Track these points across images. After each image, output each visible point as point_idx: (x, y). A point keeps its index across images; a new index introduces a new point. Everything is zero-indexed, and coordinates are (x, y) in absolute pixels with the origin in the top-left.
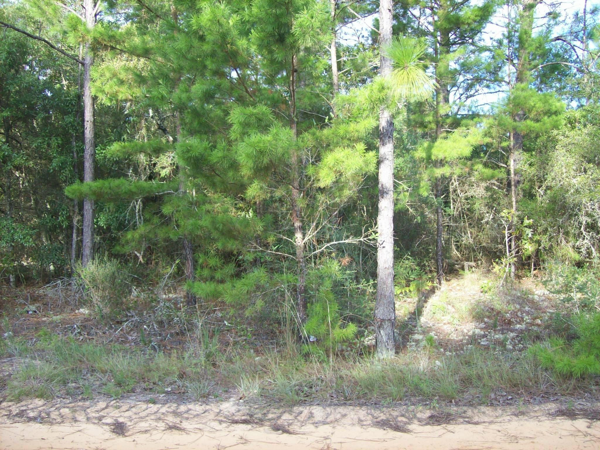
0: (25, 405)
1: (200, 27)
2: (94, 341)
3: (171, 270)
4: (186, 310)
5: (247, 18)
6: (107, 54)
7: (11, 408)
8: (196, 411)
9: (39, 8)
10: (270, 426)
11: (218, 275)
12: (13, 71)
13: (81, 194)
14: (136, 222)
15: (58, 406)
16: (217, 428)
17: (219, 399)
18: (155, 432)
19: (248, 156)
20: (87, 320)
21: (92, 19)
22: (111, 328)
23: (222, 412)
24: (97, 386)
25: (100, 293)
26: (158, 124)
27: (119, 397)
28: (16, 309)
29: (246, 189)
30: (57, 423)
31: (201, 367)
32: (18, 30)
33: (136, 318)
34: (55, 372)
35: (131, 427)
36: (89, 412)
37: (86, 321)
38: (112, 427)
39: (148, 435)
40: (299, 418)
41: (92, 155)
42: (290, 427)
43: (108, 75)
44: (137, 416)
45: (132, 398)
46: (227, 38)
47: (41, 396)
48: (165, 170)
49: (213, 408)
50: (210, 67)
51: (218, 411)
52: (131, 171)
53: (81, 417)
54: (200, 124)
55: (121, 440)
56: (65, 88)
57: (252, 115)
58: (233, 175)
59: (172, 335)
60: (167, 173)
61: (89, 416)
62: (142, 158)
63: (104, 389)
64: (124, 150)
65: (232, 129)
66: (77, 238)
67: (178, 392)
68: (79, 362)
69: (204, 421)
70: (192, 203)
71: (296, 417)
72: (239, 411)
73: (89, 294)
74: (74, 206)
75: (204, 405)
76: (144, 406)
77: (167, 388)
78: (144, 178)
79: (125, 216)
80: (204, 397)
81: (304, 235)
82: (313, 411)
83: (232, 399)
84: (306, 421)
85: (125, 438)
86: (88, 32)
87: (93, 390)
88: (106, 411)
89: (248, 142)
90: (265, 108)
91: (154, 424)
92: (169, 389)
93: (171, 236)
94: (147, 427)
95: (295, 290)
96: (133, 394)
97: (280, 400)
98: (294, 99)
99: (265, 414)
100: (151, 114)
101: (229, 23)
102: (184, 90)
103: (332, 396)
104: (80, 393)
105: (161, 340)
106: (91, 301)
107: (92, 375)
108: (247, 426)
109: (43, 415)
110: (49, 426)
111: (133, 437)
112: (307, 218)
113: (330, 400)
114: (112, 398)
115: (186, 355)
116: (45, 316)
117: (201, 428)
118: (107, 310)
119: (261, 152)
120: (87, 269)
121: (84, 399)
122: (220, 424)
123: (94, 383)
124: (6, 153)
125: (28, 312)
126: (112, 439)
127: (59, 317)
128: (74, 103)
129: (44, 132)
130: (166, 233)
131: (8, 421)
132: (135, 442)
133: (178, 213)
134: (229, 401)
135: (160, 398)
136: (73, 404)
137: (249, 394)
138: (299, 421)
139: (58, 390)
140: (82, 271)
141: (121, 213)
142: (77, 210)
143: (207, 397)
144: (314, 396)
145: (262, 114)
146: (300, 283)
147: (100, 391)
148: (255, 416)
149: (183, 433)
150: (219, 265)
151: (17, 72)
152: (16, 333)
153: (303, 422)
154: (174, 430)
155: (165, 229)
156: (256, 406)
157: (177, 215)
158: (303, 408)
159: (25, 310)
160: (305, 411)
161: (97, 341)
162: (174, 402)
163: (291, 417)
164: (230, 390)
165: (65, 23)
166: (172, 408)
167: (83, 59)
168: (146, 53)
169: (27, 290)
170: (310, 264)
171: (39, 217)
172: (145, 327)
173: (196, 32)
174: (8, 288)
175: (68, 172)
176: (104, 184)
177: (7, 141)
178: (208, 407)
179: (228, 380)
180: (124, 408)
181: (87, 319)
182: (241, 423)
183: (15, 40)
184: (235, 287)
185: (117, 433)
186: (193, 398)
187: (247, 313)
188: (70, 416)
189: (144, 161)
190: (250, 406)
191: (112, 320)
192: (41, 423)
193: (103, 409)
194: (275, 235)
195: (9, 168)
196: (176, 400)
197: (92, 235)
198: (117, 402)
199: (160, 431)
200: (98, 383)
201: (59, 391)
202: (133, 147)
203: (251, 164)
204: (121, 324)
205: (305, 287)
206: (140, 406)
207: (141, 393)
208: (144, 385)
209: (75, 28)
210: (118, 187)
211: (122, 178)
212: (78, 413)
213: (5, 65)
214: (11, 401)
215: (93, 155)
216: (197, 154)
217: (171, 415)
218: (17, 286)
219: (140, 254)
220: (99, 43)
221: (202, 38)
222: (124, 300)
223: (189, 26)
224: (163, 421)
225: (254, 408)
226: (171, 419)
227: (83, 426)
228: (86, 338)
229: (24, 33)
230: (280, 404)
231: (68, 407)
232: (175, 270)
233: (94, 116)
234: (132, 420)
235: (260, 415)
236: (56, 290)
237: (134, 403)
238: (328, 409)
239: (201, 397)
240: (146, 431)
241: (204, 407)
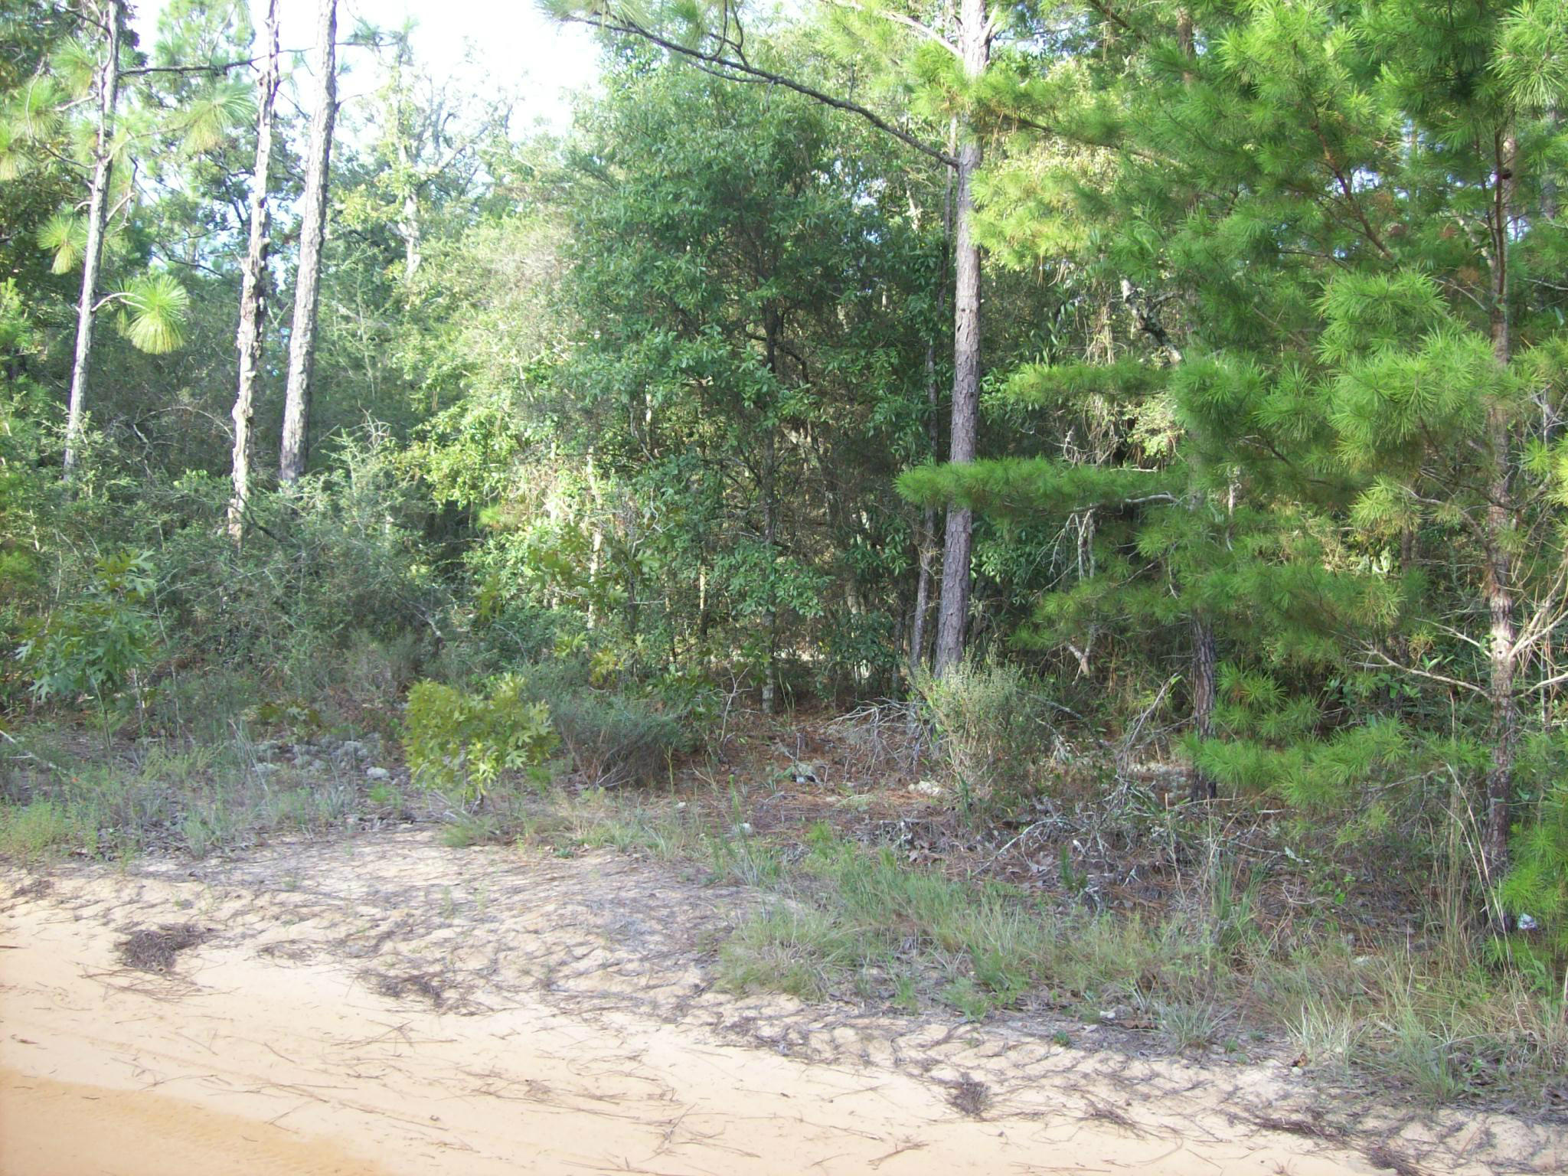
0: (756, 1007)
1: (1245, 63)
2: (944, 866)
3: (1157, 700)
4: (1187, 808)
5: (1368, 33)
6: (1012, 140)
7: (721, 1009)
8: (1170, 1080)
9: (847, 31)
10: (1366, 1150)
11: (1269, 726)
12: (788, 187)
13: (936, 493)
14: (1075, 570)
15: (829, 1019)
16: (1219, 1135)
17: (1237, 1057)
18: (1057, 1120)
19: (1359, 412)
20: (931, 811)
21: (978, 52)
22: (990, 837)
23: (1239, 1093)
24: (932, 982)
25: (971, 747)
26: (1142, 317)
27: (981, 1017)
28: (768, 769)
29: (1354, 500)
30: (822, 1061)
31: (1200, 967)
32: (800, 89)
33: (1055, 819)
34: (834, 934)
35: (1000, 1098)
36: (902, 1045)
37: (931, 814)
38: (954, 1092)
39: (1037, 1125)
40: (1450, 1141)
41: (972, 395)
42: (1424, 1163)
43: (1013, 192)
44: (1020, 1073)
45: (1014, 1025)
46: (1316, 91)
47: (794, 990)
48: (1156, 439)
49: (1219, 1078)
50: (1268, 169)
51: (1230, 1089)
52: (1068, 439)
53: (881, 1054)
54: (1241, 321)
55: (968, 1127)
56: (915, 227)
57: (1384, 297)
58: (1320, 460)
59: (1142, 872)
60: (1164, 446)
61: (900, 1055)
62: (1099, 406)
63: (948, 992)
64: (1049, 385)
65: (1326, 333)
66: (927, 603)
67: (1133, 1023)
68: (894, 917)
69: (1189, 1111)
70: (1217, 529)
71: (1442, 1138)
72: (1286, 1097)
73: (944, 747)
74: (923, 523)
75: (1195, 1069)
76: (1041, 1050)
77: (1106, 1009)
78: (1101, 456)
79: (1048, 555)
80: (1198, 1046)
81: (1516, 632)
82: (1494, 1129)
83: (1271, 1062)
84: (1470, 1153)
85: (979, 1125)
86: (964, 85)
87: (919, 992)
88: (944, 1047)
89: (1359, 374)
90: (1421, 280)
91: (1059, 1098)
92: (1111, 1015)
93: (1159, 612)
94: (1040, 1105)
95: (1481, 785)
96: (1019, 1015)
97: (1406, 1084)
98: (1502, 253)
99: (1355, 1115)
100: (1126, 293)
101: (1324, 50)
102: (1201, 229)
103: (1556, 1096)
104: (886, 994)
105: (1113, 883)
106: (948, 765)
107: (922, 953)
108: (1302, 1140)
109: (793, 1036)
110: (804, 1067)
111: (1000, 1126)
112: (1525, 586)
113: (1548, 1106)
114: (964, 1019)
115: (1167, 929)
116: (833, 791)
117: (1178, 1127)
118: (983, 792)
119: (1395, 403)
120: (944, 682)
121: (894, 1012)
122: (1231, 1123)
123: (926, 975)
124: (765, 389)
125: (794, 778)
126: (946, 1122)
127: (865, 798)
128: (932, 265)
129: (857, 337)
130: (1146, 603)
131: (711, 1040)
132: (1003, 1139)
133: (1181, 552)
134: (1263, 1067)
135: (1084, 1033)
136: (866, 1021)
137: (1320, 1055)
138: (1449, 1150)
139: (836, 979)
140: (931, 689)
141: (1040, 544)
142: (930, 532)
143: (1205, 1048)
144: (1501, 1085)
145: (1413, 296)
146: (1498, 764)
147: (936, 997)
148: (1330, 1117)
149: (1129, 1133)
150: (1273, 700)
151: (798, 188)
152: (761, 826)
153: (1460, 1156)
154: (1106, 1123)
155: (1144, 593)
156: (1334, 1091)
157: (1177, 557)
158: (1467, 1115)
159: (787, 772)
160: (1473, 1125)
161: (949, 867)
162: (1118, 1050)
163: (1426, 1136)
164: (1271, 1036)
165: (907, 67)
166: (1111, 1063)
167: (957, 154)
168: (1109, 135)
169: (799, 722)
170: (1535, 712)
171: (842, 544)
172: (1075, 842)
173: (1232, 76)
174: (756, 717)
175: (910, 439)
176: (993, 471)
177: (770, 358)
178: (1204, 1075)
179: (1267, 1008)
180: (991, 1047)
181: (935, 809)
182: (1288, 1130)
183: (794, 111)
184: (1311, 761)
185: (963, 1109)
186: (1169, 1045)
187: (1342, 837)
188: (856, 1048)
189: (1105, 413)
190: (1319, 1089)
191: (996, 818)
192: (785, 1055)
193: (938, 1043)
194: (1435, 628)
195: (769, 423)
196: (1123, 1044)
197: (964, 598)
198: (975, 1029)
199: (1070, 1120)
200: (935, 975)
201: (839, 983)
202: (1072, 379)
203: (1364, 433)
204: (1016, 828)
205: (1512, 776)
206: (1029, 1047)
207: (1038, 1014)
208: (1048, 995)
209: (931, 78)
210: (1028, 479)
211: (1038, 459)
212: (876, 1043)
213: (770, 174)
214: (724, 992)
215: (976, 395)
216: (1228, 397)
217: (1106, 1081)
218: (777, 713)
219: (1083, 651)
220: (990, 111)
221: (1248, 92)
222: (1032, 768)
223: (1216, 58)
224: (1083, 1093)
225: (1329, 1095)
226: (1104, 1094)
227: (884, 1077)
228: (926, 858)
229: (814, 94)
230: (1402, 1094)
231: (853, 1026)
232: (1167, 701)
233: (979, 296)
234: (1006, 1080)
235: (1341, 1118)
236: (868, 731)
237: (1015, 1038)
238: (1540, 1130)
239: (1190, 1045)
240: (1035, 1115)
241: (1194, 1073)
